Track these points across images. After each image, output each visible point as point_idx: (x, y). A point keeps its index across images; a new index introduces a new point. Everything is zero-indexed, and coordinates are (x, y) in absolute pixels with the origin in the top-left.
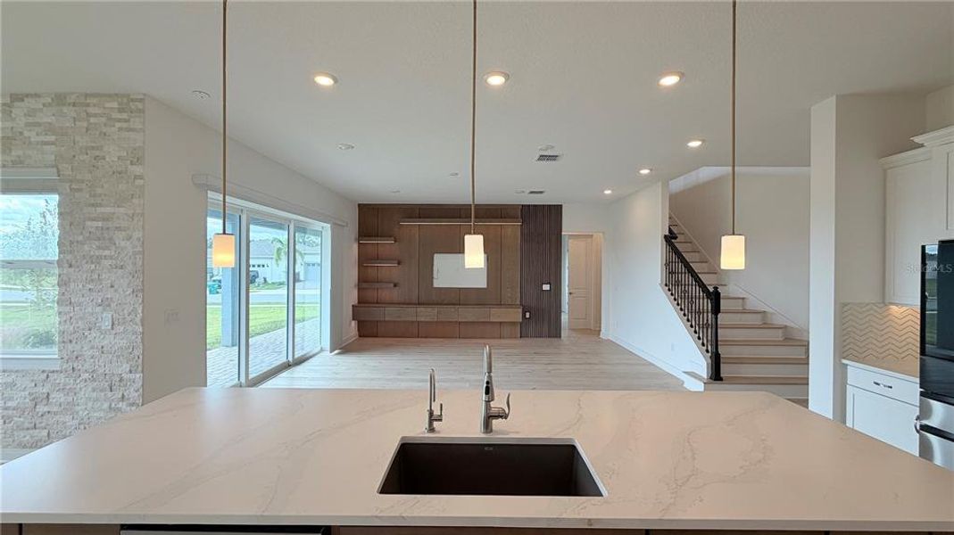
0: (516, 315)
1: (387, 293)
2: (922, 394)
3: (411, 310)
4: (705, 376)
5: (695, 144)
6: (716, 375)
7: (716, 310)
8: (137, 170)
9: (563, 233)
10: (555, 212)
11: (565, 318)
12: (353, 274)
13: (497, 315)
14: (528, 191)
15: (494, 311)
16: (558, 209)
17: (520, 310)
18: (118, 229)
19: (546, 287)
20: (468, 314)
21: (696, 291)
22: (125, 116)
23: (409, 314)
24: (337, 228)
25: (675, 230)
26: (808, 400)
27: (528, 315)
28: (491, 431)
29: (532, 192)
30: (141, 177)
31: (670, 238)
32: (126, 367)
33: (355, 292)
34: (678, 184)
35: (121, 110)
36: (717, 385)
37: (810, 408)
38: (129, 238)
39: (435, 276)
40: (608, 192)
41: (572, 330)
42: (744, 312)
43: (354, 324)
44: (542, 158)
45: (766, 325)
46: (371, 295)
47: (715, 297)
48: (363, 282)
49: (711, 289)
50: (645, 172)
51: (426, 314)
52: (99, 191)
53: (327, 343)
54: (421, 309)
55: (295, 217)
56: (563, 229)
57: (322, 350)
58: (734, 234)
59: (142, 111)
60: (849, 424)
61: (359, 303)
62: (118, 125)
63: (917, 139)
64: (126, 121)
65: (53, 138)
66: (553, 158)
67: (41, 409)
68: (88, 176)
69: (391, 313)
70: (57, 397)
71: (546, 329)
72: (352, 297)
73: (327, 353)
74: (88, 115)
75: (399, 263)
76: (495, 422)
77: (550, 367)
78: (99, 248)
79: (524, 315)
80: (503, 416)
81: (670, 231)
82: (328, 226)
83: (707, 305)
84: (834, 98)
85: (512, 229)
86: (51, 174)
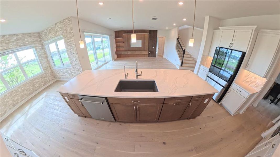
0: (147, 53)
1: (122, 49)
2: (209, 71)
3: (127, 52)
4: (180, 65)
5: (185, 20)
6: (182, 65)
7: (184, 54)
8: (72, 31)
9: (158, 36)
10: (156, 32)
11: (157, 53)
12: (115, 46)
13: (144, 53)
14: (150, 27)
15: (143, 52)
16: (157, 31)
17: (148, 52)
18: (72, 43)
19: (153, 47)
20: (137, 52)
21: (181, 50)
22: (69, 22)
23: (126, 53)
24: (111, 36)
25: (179, 38)
26: (194, 70)
27: (150, 53)
28: (138, 78)
29: (151, 27)
30: (72, 33)
31: (178, 39)
32: (79, 67)
33: (116, 49)
34: (181, 28)
35: (68, 21)
36: (182, 67)
37: (194, 72)
38: (73, 44)
39: (131, 45)
40: (167, 28)
41: (158, 56)
42: (188, 55)
43: (116, 55)
44: (153, 19)
45: (191, 57)
46: (119, 49)
47: (184, 51)
48: (117, 47)
49: (184, 50)
50: (175, 24)
51: (130, 53)
52: (68, 37)
53: (111, 59)
54: (128, 52)
55: (102, 35)
56: (158, 35)
57: (111, 60)
58: (192, 38)
59: (71, 20)
60: (198, 75)
61: (117, 51)
62: (68, 24)
63: (219, 28)
64: (69, 23)
65: (61, 29)
66: (155, 19)
67: (72, 73)
68: (66, 35)
69: (123, 53)
70: (73, 72)
71: (153, 55)
72: (115, 50)
73: (112, 61)
74: (64, 23)
75: (124, 43)
76: (139, 77)
77: (153, 63)
78: (70, 47)
79: (149, 53)
80: (141, 75)
81: (178, 38)
82: (109, 36)
83: (182, 53)
84: (209, 16)
85: (147, 35)
86: (62, 36)
